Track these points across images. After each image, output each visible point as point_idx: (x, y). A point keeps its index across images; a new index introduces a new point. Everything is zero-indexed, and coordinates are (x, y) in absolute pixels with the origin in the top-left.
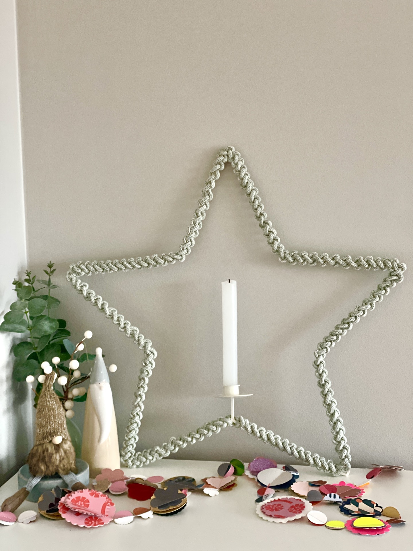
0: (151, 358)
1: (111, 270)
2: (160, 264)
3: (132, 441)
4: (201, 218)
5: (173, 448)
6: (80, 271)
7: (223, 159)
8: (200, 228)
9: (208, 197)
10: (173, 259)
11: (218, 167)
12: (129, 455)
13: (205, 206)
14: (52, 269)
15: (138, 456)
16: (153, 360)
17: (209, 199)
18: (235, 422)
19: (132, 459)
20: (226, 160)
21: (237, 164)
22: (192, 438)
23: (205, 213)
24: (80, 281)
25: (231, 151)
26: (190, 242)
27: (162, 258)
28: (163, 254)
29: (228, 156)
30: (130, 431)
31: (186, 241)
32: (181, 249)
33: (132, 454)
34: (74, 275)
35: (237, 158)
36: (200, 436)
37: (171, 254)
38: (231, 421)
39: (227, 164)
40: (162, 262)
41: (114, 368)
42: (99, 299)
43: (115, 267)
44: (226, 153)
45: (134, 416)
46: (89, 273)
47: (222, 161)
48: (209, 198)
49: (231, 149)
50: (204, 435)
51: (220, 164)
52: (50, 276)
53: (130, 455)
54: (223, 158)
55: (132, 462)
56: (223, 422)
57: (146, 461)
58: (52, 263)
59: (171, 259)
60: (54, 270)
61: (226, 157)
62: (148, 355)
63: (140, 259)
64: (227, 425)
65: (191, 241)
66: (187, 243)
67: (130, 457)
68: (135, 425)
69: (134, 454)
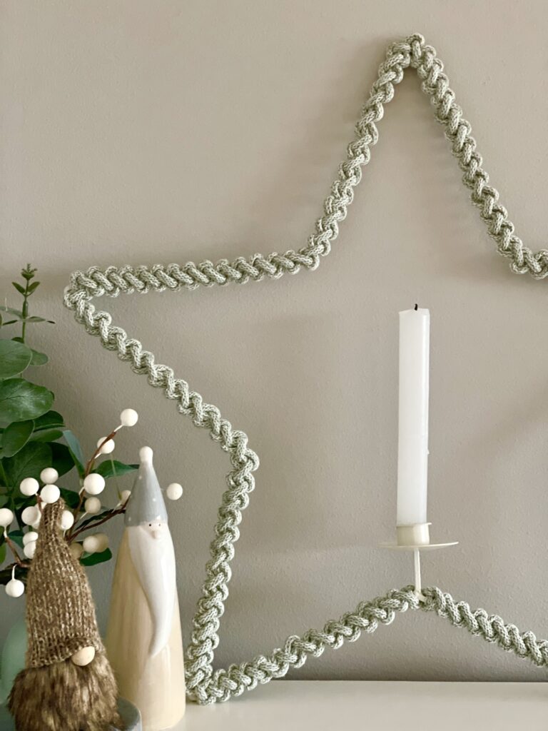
0: (248, 471)
1: (162, 284)
2: (267, 272)
3: (208, 648)
4: (353, 181)
5: (295, 658)
6: (94, 285)
7: (403, 60)
8: (350, 200)
9: (370, 136)
10: (295, 263)
11: (392, 75)
12: (200, 676)
13: (362, 155)
14: (32, 281)
15: (219, 678)
16: (250, 474)
17: (372, 142)
18: (423, 599)
19: (207, 685)
20: (407, 61)
21: (430, 71)
22: (337, 635)
23: (360, 171)
24: (92, 307)
25: (418, 44)
26: (330, 230)
27: (272, 262)
28: (275, 254)
29: (411, 54)
30: (203, 626)
31: (323, 227)
32: (313, 244)
33: (206, 675)
34: (82, 294)
35: (431, 58)
36: (354, 632)
37: (290, 254)
38: (416, 597)
39: (410, 71)
40: (273, 269)
41: (177, 491)
42: (137, 346)
43: (172, 280)
44: (408, 47)
45: (211, 593)
46: (113, 291)
47: (399, 64)
48: (370, 140)
49: (419, 40)
50: (362, 628)
51: (394, 69)
52: (26, 296)
53: (202, 676)
54: (401, 57)
55: (206, 691)
56: (401, 600)
57: (238, 688)
58: (31, 269)
59: (292, 264)
60: (36, 284)
61: (408, 55)
62: (242, 464)
63: (226, 262)
64: (409, 607)
65: (332, 228)
66: (324, 230)
67: (202, 681)
68: (214, 611)
69: (210, 675)
